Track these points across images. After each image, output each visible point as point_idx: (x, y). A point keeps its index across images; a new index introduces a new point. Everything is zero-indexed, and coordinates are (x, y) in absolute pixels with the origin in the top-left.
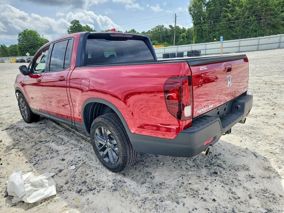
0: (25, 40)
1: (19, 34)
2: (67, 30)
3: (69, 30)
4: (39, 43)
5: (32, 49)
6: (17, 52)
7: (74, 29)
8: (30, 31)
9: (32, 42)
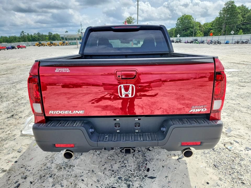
0: (181, 24)
1: (178, 19)
2: (219, 12)
3: (221, 12)
4: (192, 25)
5: (185, 31)
6: (173, 34)
7: (226, 10)
8: (187, 16)
9: (186, 25)
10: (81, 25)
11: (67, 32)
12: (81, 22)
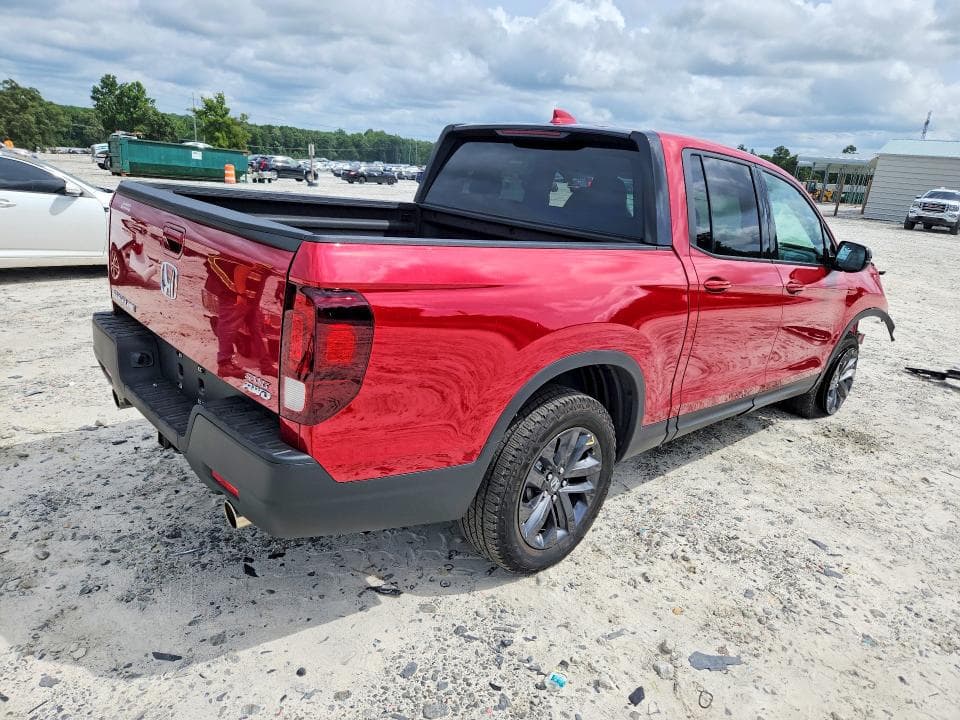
10: (927, 123)
11: (851, 149)
12: (930, 114)
